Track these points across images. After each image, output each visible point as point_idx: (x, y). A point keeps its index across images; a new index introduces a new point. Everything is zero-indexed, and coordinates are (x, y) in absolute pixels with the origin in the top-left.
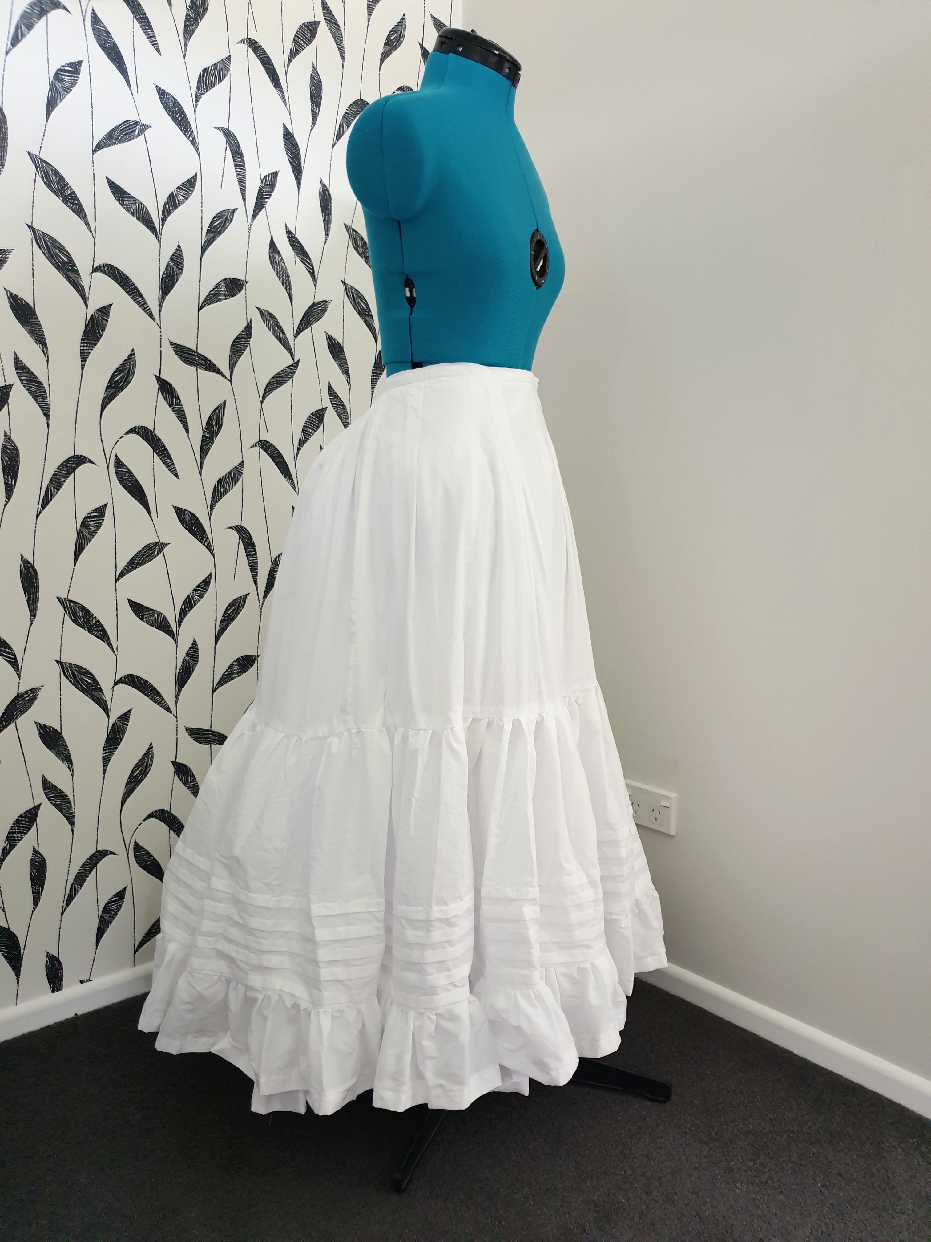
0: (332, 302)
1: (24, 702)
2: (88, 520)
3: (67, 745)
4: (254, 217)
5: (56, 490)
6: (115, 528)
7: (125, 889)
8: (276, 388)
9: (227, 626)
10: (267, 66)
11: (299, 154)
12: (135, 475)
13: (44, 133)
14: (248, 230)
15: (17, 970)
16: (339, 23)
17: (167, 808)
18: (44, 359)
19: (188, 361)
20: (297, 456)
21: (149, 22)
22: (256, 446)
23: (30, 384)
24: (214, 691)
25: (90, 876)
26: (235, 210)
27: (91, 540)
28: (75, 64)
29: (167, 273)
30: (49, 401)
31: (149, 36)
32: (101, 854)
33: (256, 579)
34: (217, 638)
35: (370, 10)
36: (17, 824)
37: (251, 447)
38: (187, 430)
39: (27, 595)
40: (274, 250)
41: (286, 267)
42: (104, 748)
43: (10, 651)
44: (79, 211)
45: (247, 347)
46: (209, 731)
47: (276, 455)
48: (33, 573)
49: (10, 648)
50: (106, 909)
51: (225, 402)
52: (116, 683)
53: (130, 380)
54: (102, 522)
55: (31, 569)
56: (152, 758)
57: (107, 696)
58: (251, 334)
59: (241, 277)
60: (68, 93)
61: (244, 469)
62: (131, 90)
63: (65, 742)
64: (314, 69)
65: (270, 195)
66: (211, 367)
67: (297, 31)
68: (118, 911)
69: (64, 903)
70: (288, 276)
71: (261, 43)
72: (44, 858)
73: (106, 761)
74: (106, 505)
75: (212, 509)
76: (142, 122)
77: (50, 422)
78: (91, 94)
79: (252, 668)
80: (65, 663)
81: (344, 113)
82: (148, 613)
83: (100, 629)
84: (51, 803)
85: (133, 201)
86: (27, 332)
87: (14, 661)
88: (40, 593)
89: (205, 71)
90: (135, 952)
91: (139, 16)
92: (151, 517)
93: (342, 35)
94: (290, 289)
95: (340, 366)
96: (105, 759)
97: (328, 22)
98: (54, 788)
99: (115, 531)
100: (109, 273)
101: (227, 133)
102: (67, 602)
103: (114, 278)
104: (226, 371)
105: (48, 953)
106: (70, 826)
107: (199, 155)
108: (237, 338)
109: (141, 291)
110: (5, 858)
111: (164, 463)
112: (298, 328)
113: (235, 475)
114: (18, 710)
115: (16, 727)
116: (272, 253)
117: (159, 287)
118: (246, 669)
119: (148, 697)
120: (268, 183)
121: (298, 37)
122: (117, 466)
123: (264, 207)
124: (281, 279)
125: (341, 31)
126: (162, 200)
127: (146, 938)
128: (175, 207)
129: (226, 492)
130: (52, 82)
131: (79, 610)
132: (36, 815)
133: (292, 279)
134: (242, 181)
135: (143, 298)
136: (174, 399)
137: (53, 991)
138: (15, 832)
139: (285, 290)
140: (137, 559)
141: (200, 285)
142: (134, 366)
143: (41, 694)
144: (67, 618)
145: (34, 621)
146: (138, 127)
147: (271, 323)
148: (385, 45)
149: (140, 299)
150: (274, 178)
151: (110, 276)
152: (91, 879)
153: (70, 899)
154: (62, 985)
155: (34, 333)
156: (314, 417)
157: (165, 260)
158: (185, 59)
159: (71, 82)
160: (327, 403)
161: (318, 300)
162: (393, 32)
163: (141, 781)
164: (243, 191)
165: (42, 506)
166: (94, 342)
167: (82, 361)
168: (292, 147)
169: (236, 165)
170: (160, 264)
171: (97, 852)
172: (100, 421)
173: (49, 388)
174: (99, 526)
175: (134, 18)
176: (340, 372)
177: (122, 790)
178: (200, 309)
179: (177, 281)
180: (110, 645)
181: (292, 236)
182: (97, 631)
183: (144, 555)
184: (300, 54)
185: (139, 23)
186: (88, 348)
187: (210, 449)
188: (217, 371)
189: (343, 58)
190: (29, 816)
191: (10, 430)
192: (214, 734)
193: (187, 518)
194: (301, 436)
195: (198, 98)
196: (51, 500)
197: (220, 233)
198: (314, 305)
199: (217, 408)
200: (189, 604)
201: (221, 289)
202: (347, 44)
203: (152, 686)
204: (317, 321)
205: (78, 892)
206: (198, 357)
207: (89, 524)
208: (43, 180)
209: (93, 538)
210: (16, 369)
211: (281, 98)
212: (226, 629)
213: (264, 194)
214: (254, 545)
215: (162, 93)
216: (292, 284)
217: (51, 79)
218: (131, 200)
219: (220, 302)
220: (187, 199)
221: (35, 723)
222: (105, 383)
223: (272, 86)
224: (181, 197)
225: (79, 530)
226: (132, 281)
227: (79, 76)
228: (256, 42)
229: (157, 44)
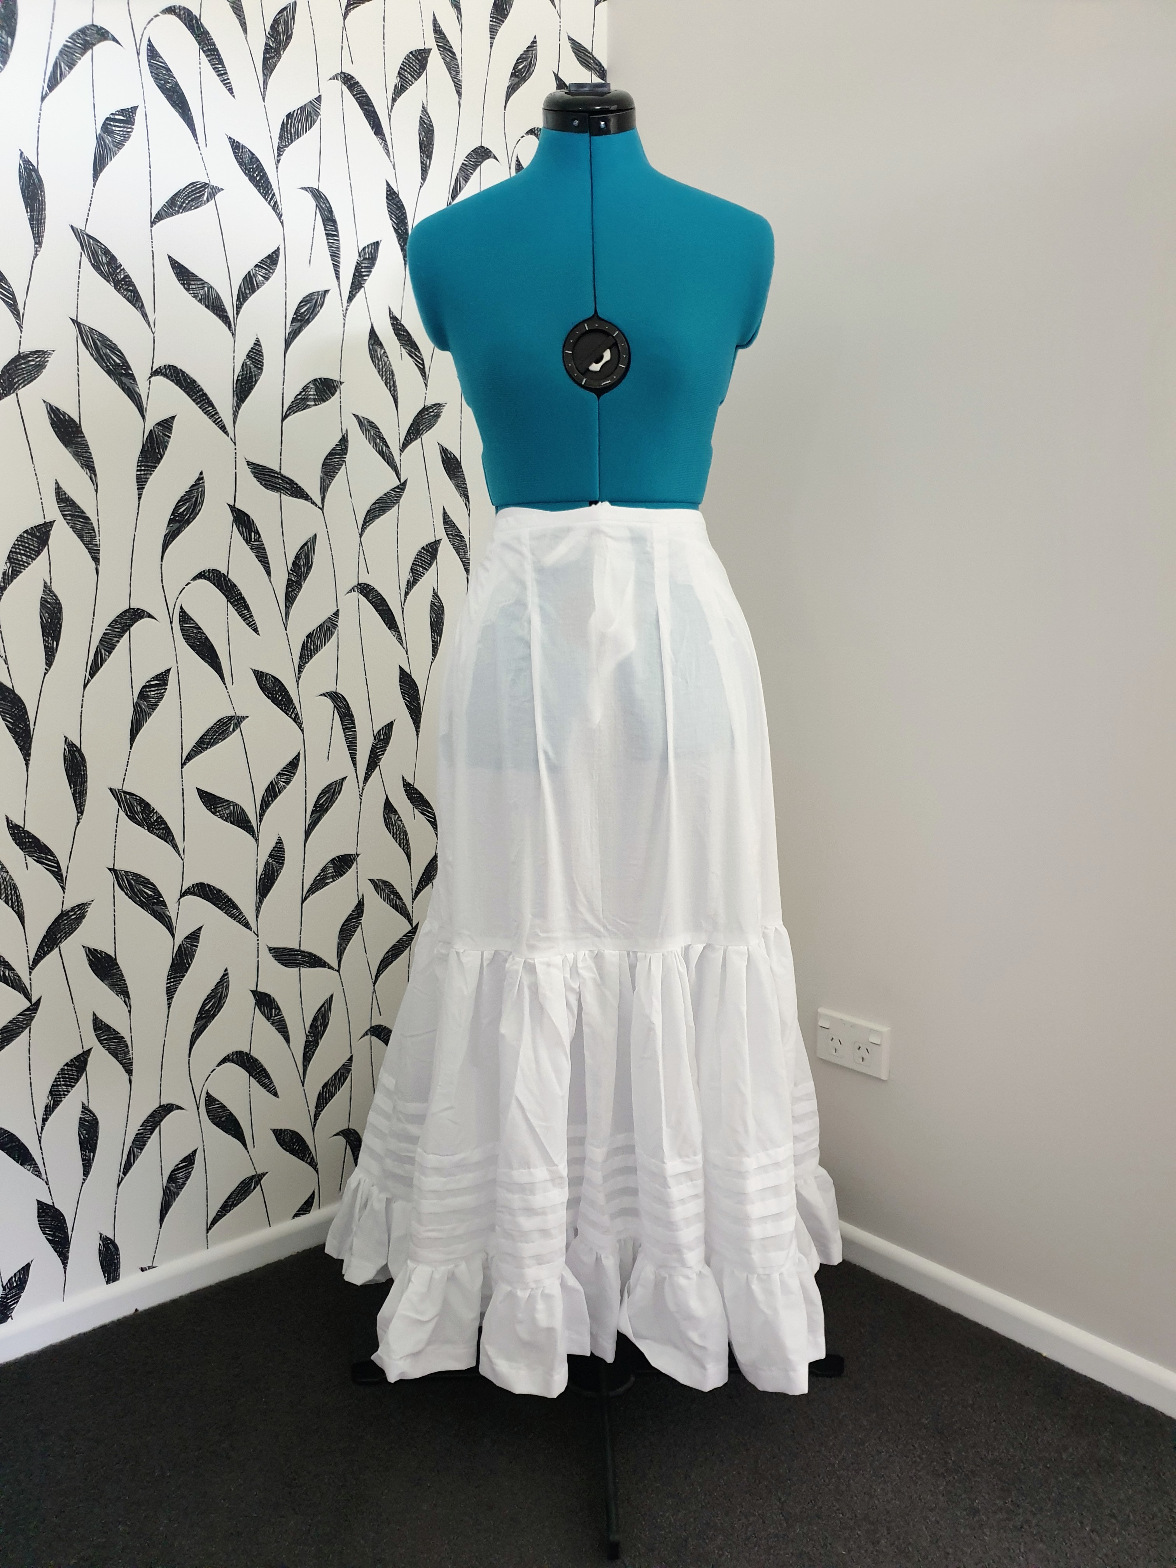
0: (446, 405)
1: (70, 921)
2: (148, 690)
3: (122, 974)
4: (350, 299)
5: (107, 654)
6: (180, 699)
7: (194, 1152)
8: (379, 516)
9: (319, 819)
10: (366, 107)
11: (406, 218)
12: (204, 632)
13: (91, 201)
14: (343, 317)
15: (64, 1258)
16: (455, 51)
17: (246, 1050)
18: (92, 488)
19: (270, 485)
20: (405, 602)
21: (219, 55)
22: (354, 591)
23: (75, 521)
24: (303, 902)
25: (152, 1137)
26: (327, 291)
27: (151, 715)
28: (128, 111)
29: (243, 375)
30: (98, 541)
31: (220, 73)
32: (166, 1110)
33: (355, 758)
34: (307, 834)
35: (493, 32)
36: (62, 1074)
37: (348, 592)
38: (269, 573)
39: (72, 786)
40: (375, 341)
41: (390, 363)
42: (168, 976)
43: (52, 858)
44: (135, 299)
45: (342, 465)
46: (297, 951)
47: (379, 602)
48: (79, 759)
49: (52, 854)
50: (172, 1178)
51: (315, 535)
52: (183, 895)
53: (197, 511)
54: (164, 692)
55: (77, 754)
56: (227, 987)
57: (172, 911)
58: (346, 448)
59: (336, 377)
60: (120, 149)
61: (339, 621)
62: (197, 143)
63: (121, 970)
64: (424, 110)
65: (370, 272)
66: (298, 492)
67: (403, 62)
68: (186, 1180)
69: (120, 1171)
70: (392, 374)
71: (358, 78)
72: (95, 1116)
73: (171, 993)
74: (169, 670)
75: (300, 672)
76: (212, 183)
77: (100, 568)
78: (149, 149)
79: (350, 871)
80: (119, 870)
81: (461, 164)
82: (222, 805)
83: (163, 826)
84: (104, 1047)
85: (202, 284)
86: (71, 455)
87: (56, 870)
88: (88, 783)
89: (289, 116)
90: (208, 1230)
91: (207, 48)
92: (225, 684)
93: (458, 65)
94: (395, 391)
95: (458, 486)
96: (169, 990)
97: (442, 49)
98: (108, 1027)
99: (181, 702)
100: (172, 377)
101: (317, 195)
102: (122, 794)
103: (179, 383)
104: (317, 497)
105: (101, 1234)
106: (127, 1074)
107: (282, 223)
108: (330, 454)
109: (211, 398)
110: (48, 1118)
111: (240, 615)
112: (405, 439)
113: (328, 629)
114: (62, 931)
115: (60, 953)
116: (372, 345)
117: (233, 392)
118: (342, 871)
119: (222, 910)
120: (367, 257)
121: (404, 69)
122: (182, 621)
123: (362, 287)
124: (384, 378)
125: (457, 59)
126: (237, 281)
127: (221, 1212)
128: (253, 290)
129: (317, 650)
130: (100, 134)
131: (137, 803)
132: (85, 1062)
133: (397, 377)
134: (335, 255)
135: (213, 407)
136: (253, 534)
137: (108, 1282)
138: (60, 1085)
139: (389, 392)
140: (208, 737)
141: (283, 388)
142: (203, 493)
143: (91, 912)
144: (122, 814)
145: (81, 819)
146: (206, 190)
147: (372, 434)
148: (511, 76)
149: (210, 408)
150: (374, 251)
151: (172, 381)
152: (153, 1140)
153: (127, 1167)
154: (119, 1274)
155: (80, 456)
156: (425, 552)
157: (241, 357)
158: (264, 101)
159: (122, 134)
160: (441, 534)
161: (429, 403)
162: (521, 59)
163: (214, 1016)
164: (336, 267)
165: (90, 674)
166: (153, 465)
167: (138, 489)
168: (397, 210)
169: (327, 235)
170: (234, 363)
171: (160, 1106)
172: (161, 564)
173: (99, 524)
174: (160, 698)
175: (201, 50)
176: (457, 494)
177: (190, 1029)
178: (284, 419)
179: (256, 383)
180: (175, 846)
181: (397, 322)
182: (159, 829)
183: (217, 732)
184: (407, 91)
185: (207, 56)
186: (146, 472)
187: (297, 595)
188: (306, 497)
189: (459, 93)
190: (77, 1064)
191: (51, 579)
192: (303, 954)
193: (270, 684)
194: (409, 577)
195: (280, 151)
196: (102, 665)
197: (308, 322)
198: (425, 409)
199: (306, 544)
200: (272, 792)
201: (311, 393)
202: (465, 76)
203: (227, 896)
204: (429, 430)
205: (138, 1157)
206: (282, 480)
207: (148, 695)
208: (90, 261)
209: (153, 712)
210: (58, 502)
211: (383, 147)
212: (318, 822)
213: (363, 270)
214: (352, 715)
215: (236, 146)
216: (397, 383)
217: (99, 131)
218: (198, 283)
219: (309, 409)
220: (267, 279)
221: (84, 947)
222: (168, 516)
223: (372, 132)
224: (261, 278)
225: (136, 702)
226: (199, 386)
227: (133, 127)
228: (353, 77)
229: (230, 83)
